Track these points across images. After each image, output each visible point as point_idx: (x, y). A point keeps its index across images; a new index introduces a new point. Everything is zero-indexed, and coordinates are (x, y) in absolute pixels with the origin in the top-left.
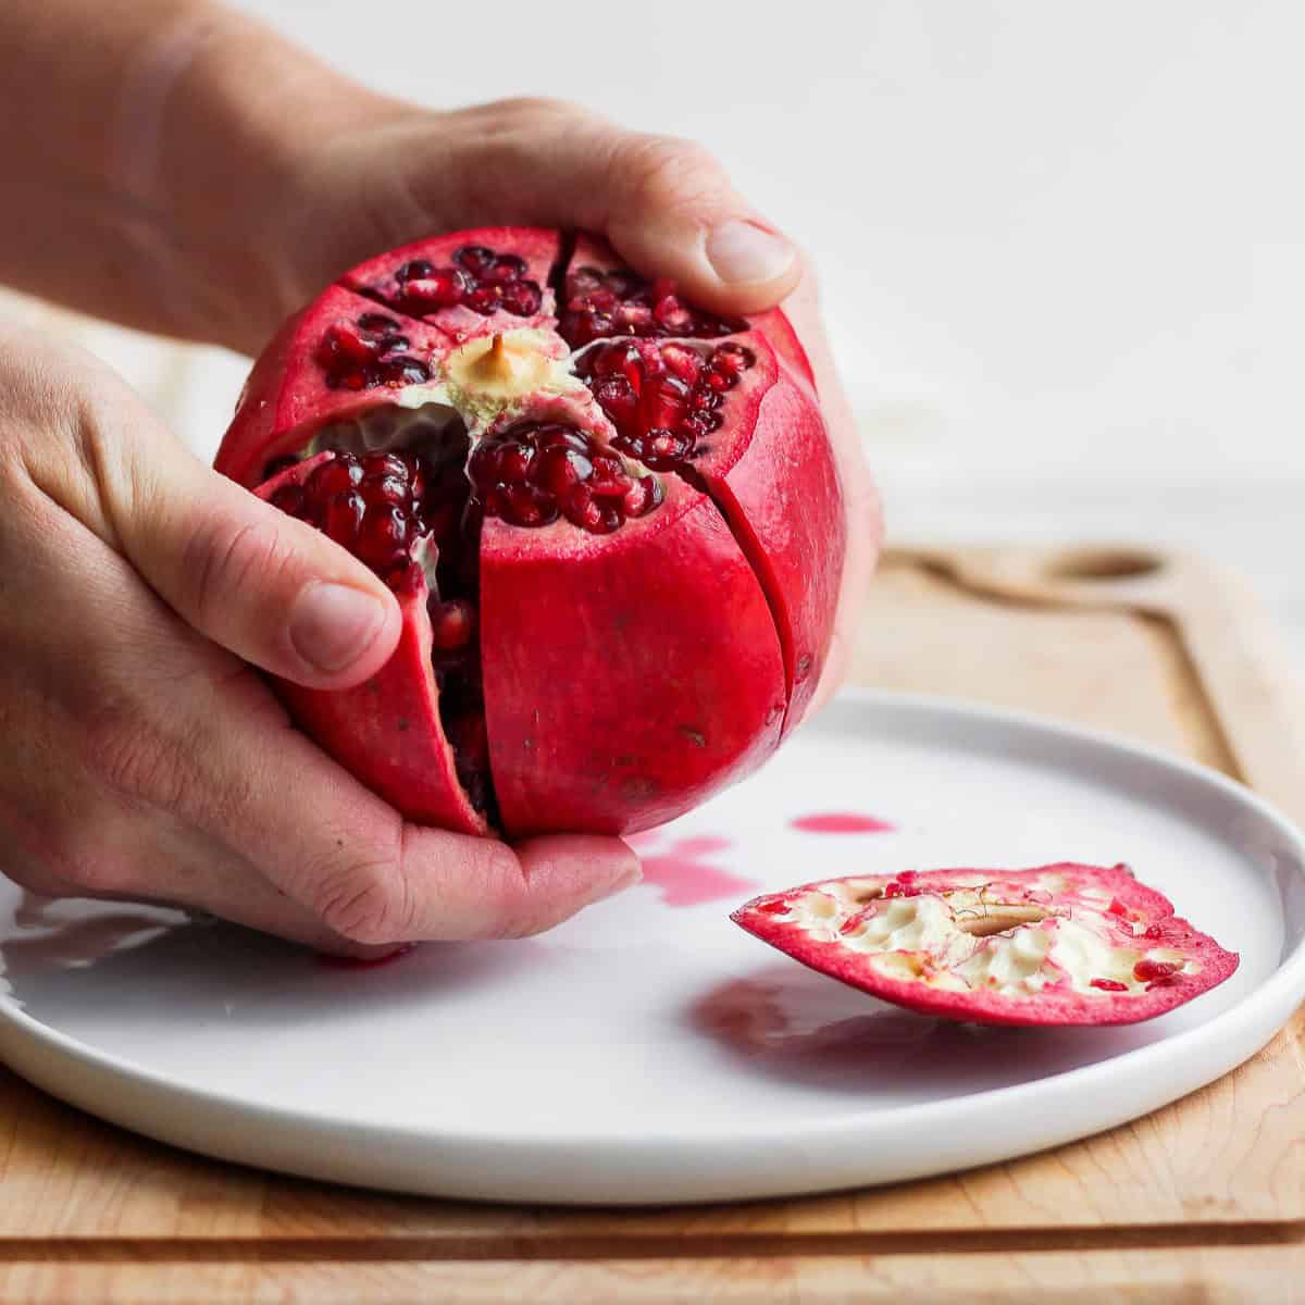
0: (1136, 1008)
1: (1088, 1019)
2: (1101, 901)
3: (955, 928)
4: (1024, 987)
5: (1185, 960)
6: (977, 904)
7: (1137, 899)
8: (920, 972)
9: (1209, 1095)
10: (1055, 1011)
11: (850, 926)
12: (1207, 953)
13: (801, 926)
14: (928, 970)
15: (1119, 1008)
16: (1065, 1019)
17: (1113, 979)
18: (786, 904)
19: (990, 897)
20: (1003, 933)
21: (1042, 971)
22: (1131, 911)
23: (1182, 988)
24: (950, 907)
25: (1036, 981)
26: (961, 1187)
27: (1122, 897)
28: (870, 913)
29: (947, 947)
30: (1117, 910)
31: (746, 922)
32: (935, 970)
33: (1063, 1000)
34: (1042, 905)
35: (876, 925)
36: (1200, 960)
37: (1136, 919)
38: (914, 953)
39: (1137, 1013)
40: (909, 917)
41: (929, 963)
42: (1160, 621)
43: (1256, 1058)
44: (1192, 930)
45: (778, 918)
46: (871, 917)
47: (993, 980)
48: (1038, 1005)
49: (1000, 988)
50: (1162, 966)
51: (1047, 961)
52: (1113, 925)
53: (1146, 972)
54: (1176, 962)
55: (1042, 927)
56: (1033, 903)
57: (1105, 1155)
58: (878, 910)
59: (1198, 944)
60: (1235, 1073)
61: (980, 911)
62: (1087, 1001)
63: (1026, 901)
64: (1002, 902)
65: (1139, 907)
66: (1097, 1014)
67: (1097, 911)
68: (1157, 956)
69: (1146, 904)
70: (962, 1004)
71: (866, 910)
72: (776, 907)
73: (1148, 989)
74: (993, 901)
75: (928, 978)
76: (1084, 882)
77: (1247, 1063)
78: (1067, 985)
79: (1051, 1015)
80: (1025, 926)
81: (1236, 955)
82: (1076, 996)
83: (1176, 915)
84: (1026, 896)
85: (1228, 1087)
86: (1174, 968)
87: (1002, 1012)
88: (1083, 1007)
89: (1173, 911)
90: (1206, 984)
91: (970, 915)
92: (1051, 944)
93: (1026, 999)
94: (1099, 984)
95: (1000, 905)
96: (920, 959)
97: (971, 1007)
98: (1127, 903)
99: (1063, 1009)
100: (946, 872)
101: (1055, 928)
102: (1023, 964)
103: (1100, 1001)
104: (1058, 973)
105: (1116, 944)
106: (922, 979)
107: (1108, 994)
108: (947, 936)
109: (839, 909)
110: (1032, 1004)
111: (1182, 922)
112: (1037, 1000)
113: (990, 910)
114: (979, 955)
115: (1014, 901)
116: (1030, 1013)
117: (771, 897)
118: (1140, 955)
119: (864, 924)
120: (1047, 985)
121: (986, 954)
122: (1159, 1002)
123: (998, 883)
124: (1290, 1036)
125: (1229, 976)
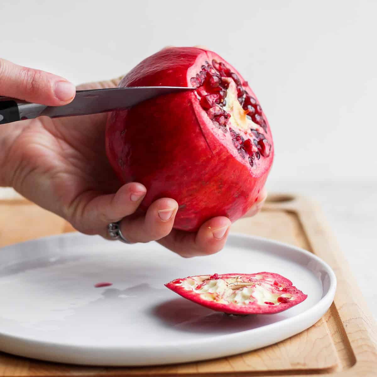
0: (275, 309)
1: (261, 312)
2: (271, 282)
3: (227, 288)
4: (244, 303)
5: (292, 296)
6: (235, 282)
7: (282, 281)
8: (215, 299)
9: (300, 336)
10: (252, 310)
11: (199, 288)
12: (299, 295)
13: (183, 286)
14: (217, 298)
15: (270, 309)
16: (254, 312)
17: (270, 302)
18: (181, 281)
19: (239, 280)
20: (240, 289)
21: (250, 299)
22: (279, 284)
23: (289, 304)
24: (227, 282)
25: (247, 302)
26: (228, 361)
27: (278, 281)
28: (205, 284)
29: (224, 293)
30: (276, 284)
31: (168, 286)
32: (219, 298)
33: (254, 307)
34: (254, 282)
35: (206, 287)
36: (296, 297)
37: (281, 286)
38: (213, 294)
39: (275, 310)
40: (215, 285)
41: (217, 296)
42: (293, 213)
43: (313, 326)
44: (297, 289)
45: (177, 285)
46: (205, 285)
47: (236, 302)
48: (247, 308)
49: (237, 304)
50: (285, 298)
51: (251, 296)
52: (273, 288)
53: (281, 300)
54: (289, 297)
55: (251, 287)
56: (251, 282)
57: (270, 352)
58: (206, 283)
59: (297, 293)
60: (308, 330)
61: (236, 284)
62: (261, 307)
63: (250, 281)
64: (242, 281)
65: (282, 283)
66: (264, 310)
67: (269, 284)
68: (284, 296)
69: (285, 283)
70: (224, 307)
71: (203, 283)
72: (178, 282)
73: (280, 304)
74: (240, 281)
75: (217, 300)
76: (268, 277)
77: (311, 327)
78: (256, 302)
79: (250, 310)
80: (247, 287)
81: (307, 295)
82: (258, 305)
83: (293, 285)
84: (250, 280)
85: (305, 334)
86: (288, 298)
87: (236, 309)
88: (260, 308)
89: (292, 285)
90: (296, 303)
91: (233, 285)
92: (253, 292)
93: (244, 306)
94: (267, 303)
95: (242, 282)
96: (215, 295)
97: (227, 307)
98: (279, 282)
99: (254, 309)
100: (230, 274)
101: (255, 287)
102: (245, 297)
103: (265, 307)
104: (254, 299)
105: (273, 292)
106: (215, 301)
107: (268, 305)
108: (225, 290)
109: (196, 283)
110: (245, 307)
111: (294, 287)
112: (247, 307)
113: (239, 283)
114: (233, 295)
115: (246, 281)
116: (244, 310)
117: (177, 280)
118: (280, 295)
119: (202, 287)
120: (250, 302)
121: (235, 294)
122: (282, 307)
123: (243, 277)
124: (324, 320)
125: (303, 301)
